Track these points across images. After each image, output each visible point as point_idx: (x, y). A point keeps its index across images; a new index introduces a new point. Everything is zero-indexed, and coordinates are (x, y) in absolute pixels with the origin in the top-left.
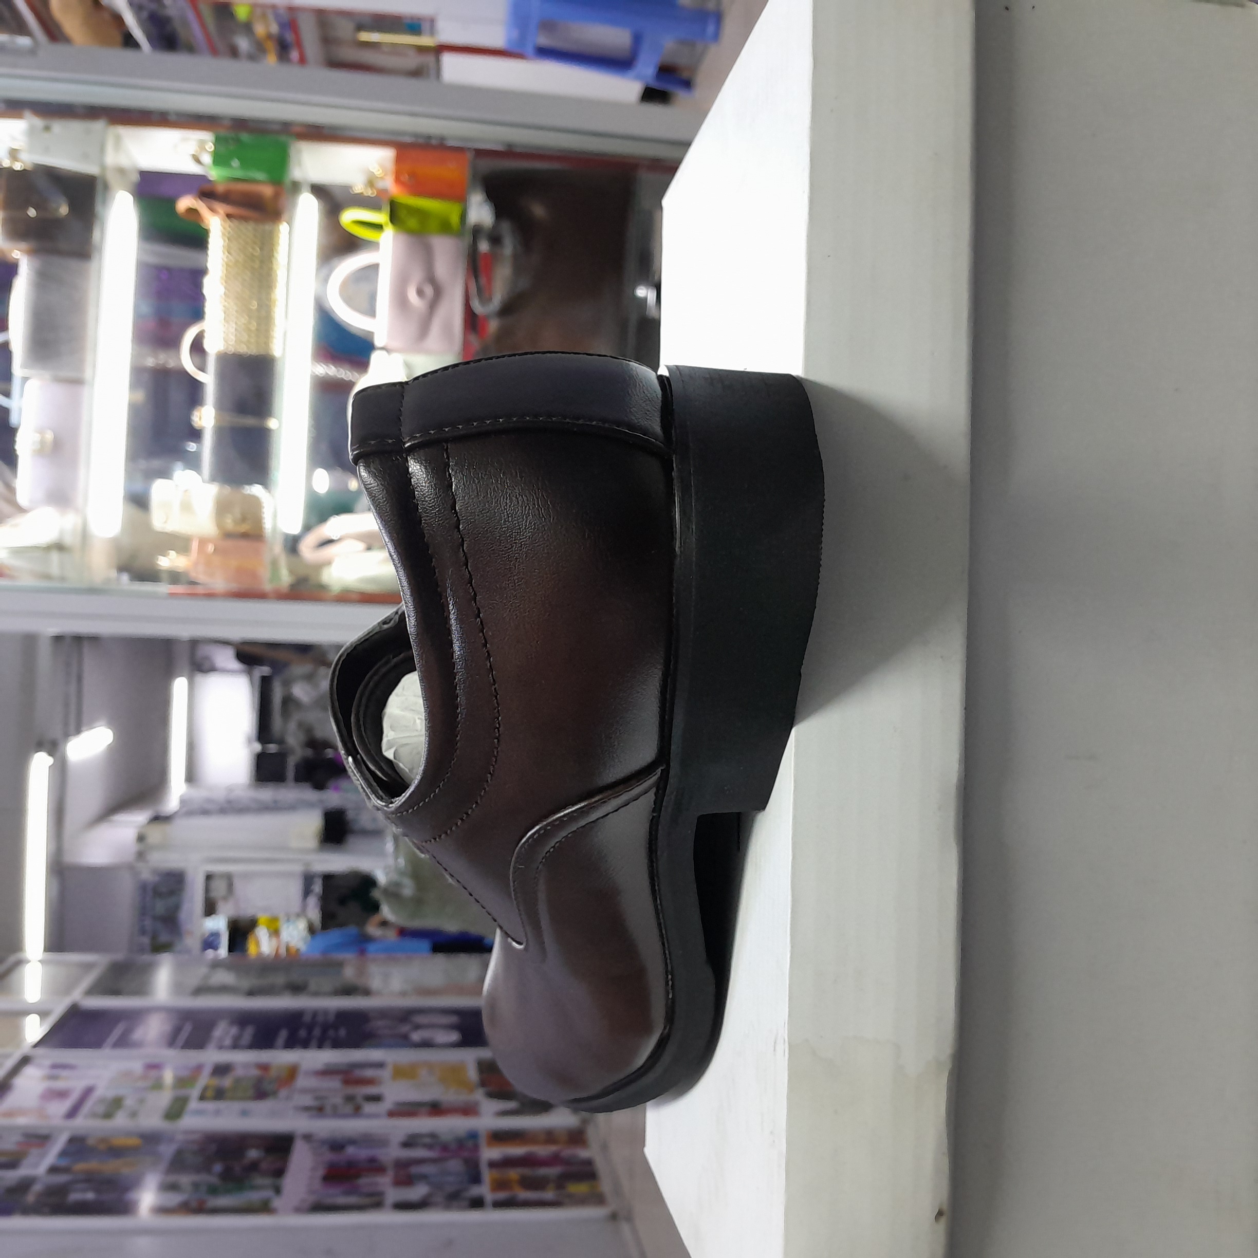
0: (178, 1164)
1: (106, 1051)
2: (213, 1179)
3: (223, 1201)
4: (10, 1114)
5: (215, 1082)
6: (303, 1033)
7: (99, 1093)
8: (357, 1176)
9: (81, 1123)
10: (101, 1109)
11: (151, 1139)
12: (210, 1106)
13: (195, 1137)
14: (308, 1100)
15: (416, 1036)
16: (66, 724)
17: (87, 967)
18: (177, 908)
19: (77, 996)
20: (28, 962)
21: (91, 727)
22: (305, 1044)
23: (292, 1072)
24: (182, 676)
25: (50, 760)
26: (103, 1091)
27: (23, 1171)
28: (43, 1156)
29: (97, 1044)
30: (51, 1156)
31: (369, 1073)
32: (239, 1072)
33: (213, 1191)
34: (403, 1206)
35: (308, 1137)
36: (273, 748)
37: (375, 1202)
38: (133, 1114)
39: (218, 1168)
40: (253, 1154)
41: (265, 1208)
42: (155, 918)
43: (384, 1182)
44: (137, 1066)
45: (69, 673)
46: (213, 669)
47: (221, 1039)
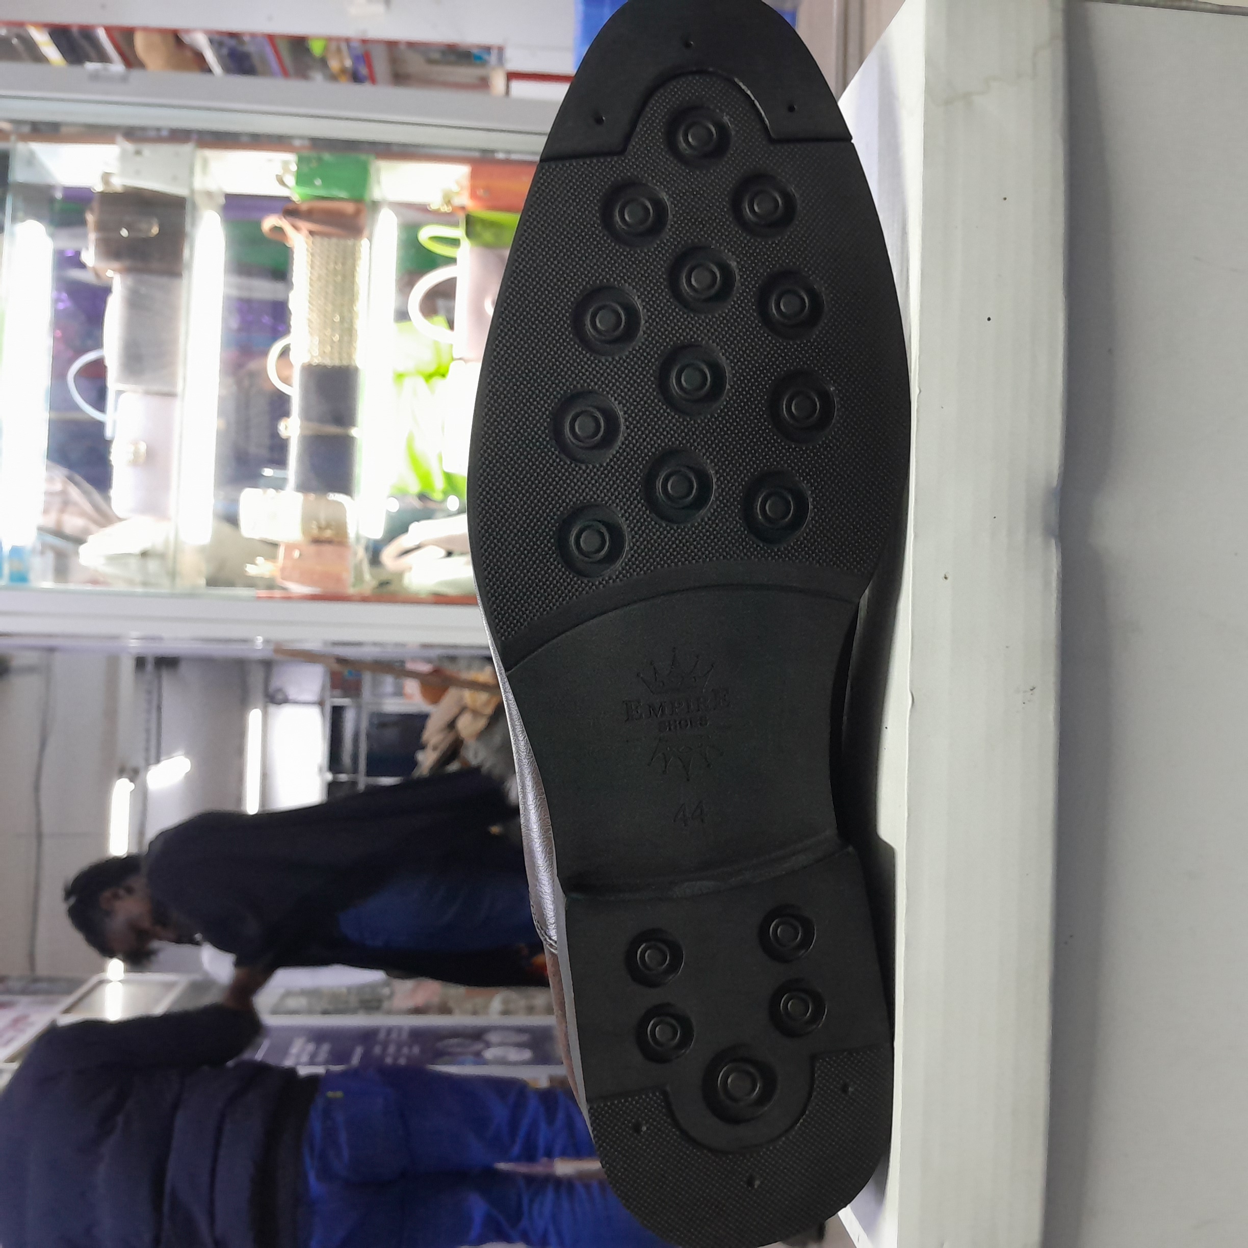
6: (377, 1050)
15: (489, 1054)
16: (147, 750)
17: (169, 986)
20: (109, 981)
21: (169, 755)
24: (256, 708)
25: (132, 786)
36: (343, 777)
45: (149, 702)
46: (285, 701)
47: (298, 1056)
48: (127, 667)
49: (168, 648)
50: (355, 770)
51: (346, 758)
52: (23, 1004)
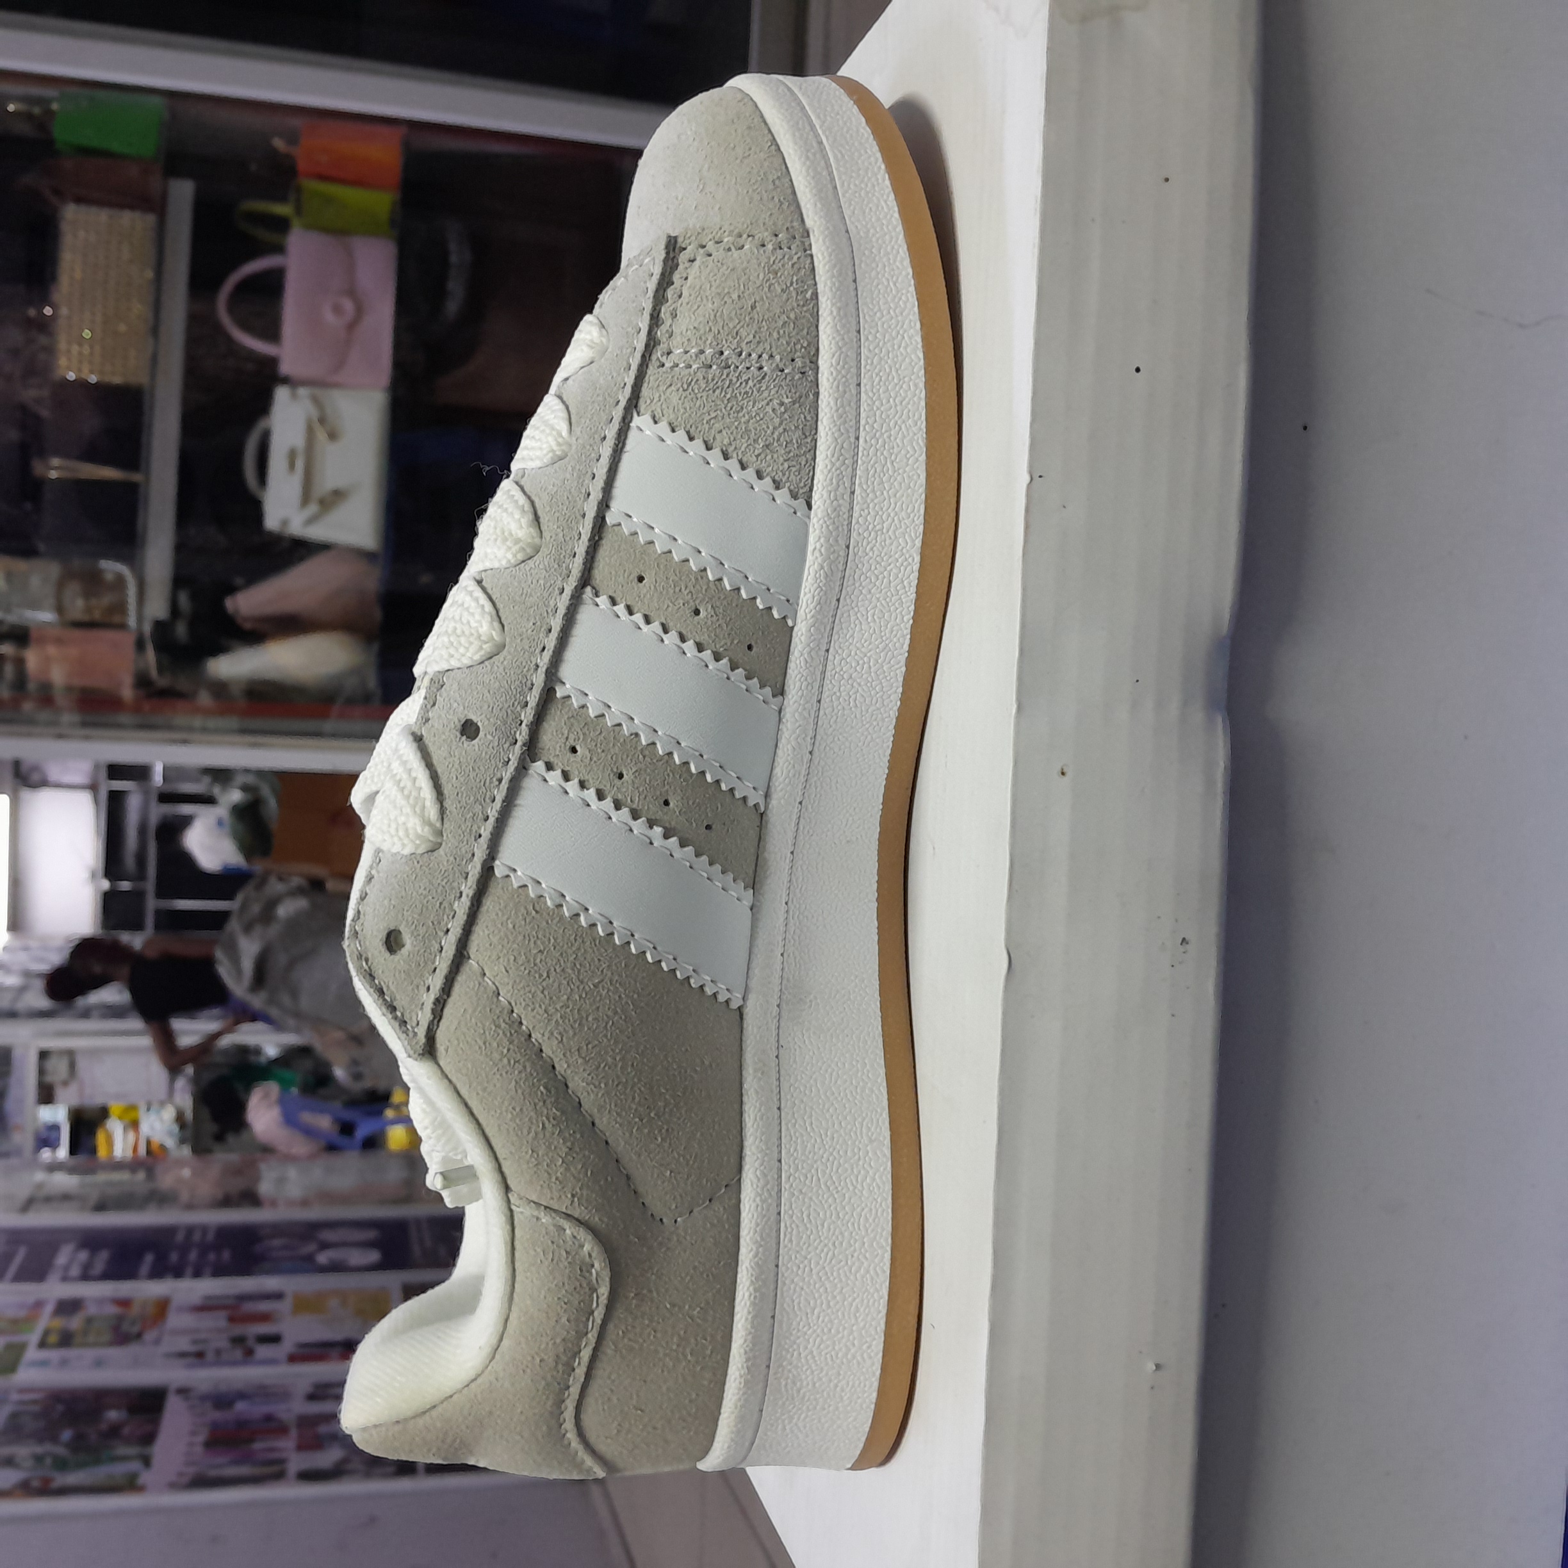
0: (13, 1431)
3: (72, 1478)
5: (59, 1323)
6: (174, 1257)
8: (251, 1440)
12: (54, 1355)
13: (36, 1396)
14: (184, 1344)
15: (322, 1258)
18: (2, 1095)
22: (178, 1273)
23: (162, 1307)
31: (264, 1307)
32: (92, 1310)
33: (62, 1465)
34: (309, 1476)
35: (183, 1391)
36: (125, 885)
37: (274, 1473)
39: (67, 1435)
40: (113, 1415)
41: (130, 1485)
43: (286, 1445)
46: (44, 783)
47: (67, 1268)
50: (141, 875)
51: (129, 864)
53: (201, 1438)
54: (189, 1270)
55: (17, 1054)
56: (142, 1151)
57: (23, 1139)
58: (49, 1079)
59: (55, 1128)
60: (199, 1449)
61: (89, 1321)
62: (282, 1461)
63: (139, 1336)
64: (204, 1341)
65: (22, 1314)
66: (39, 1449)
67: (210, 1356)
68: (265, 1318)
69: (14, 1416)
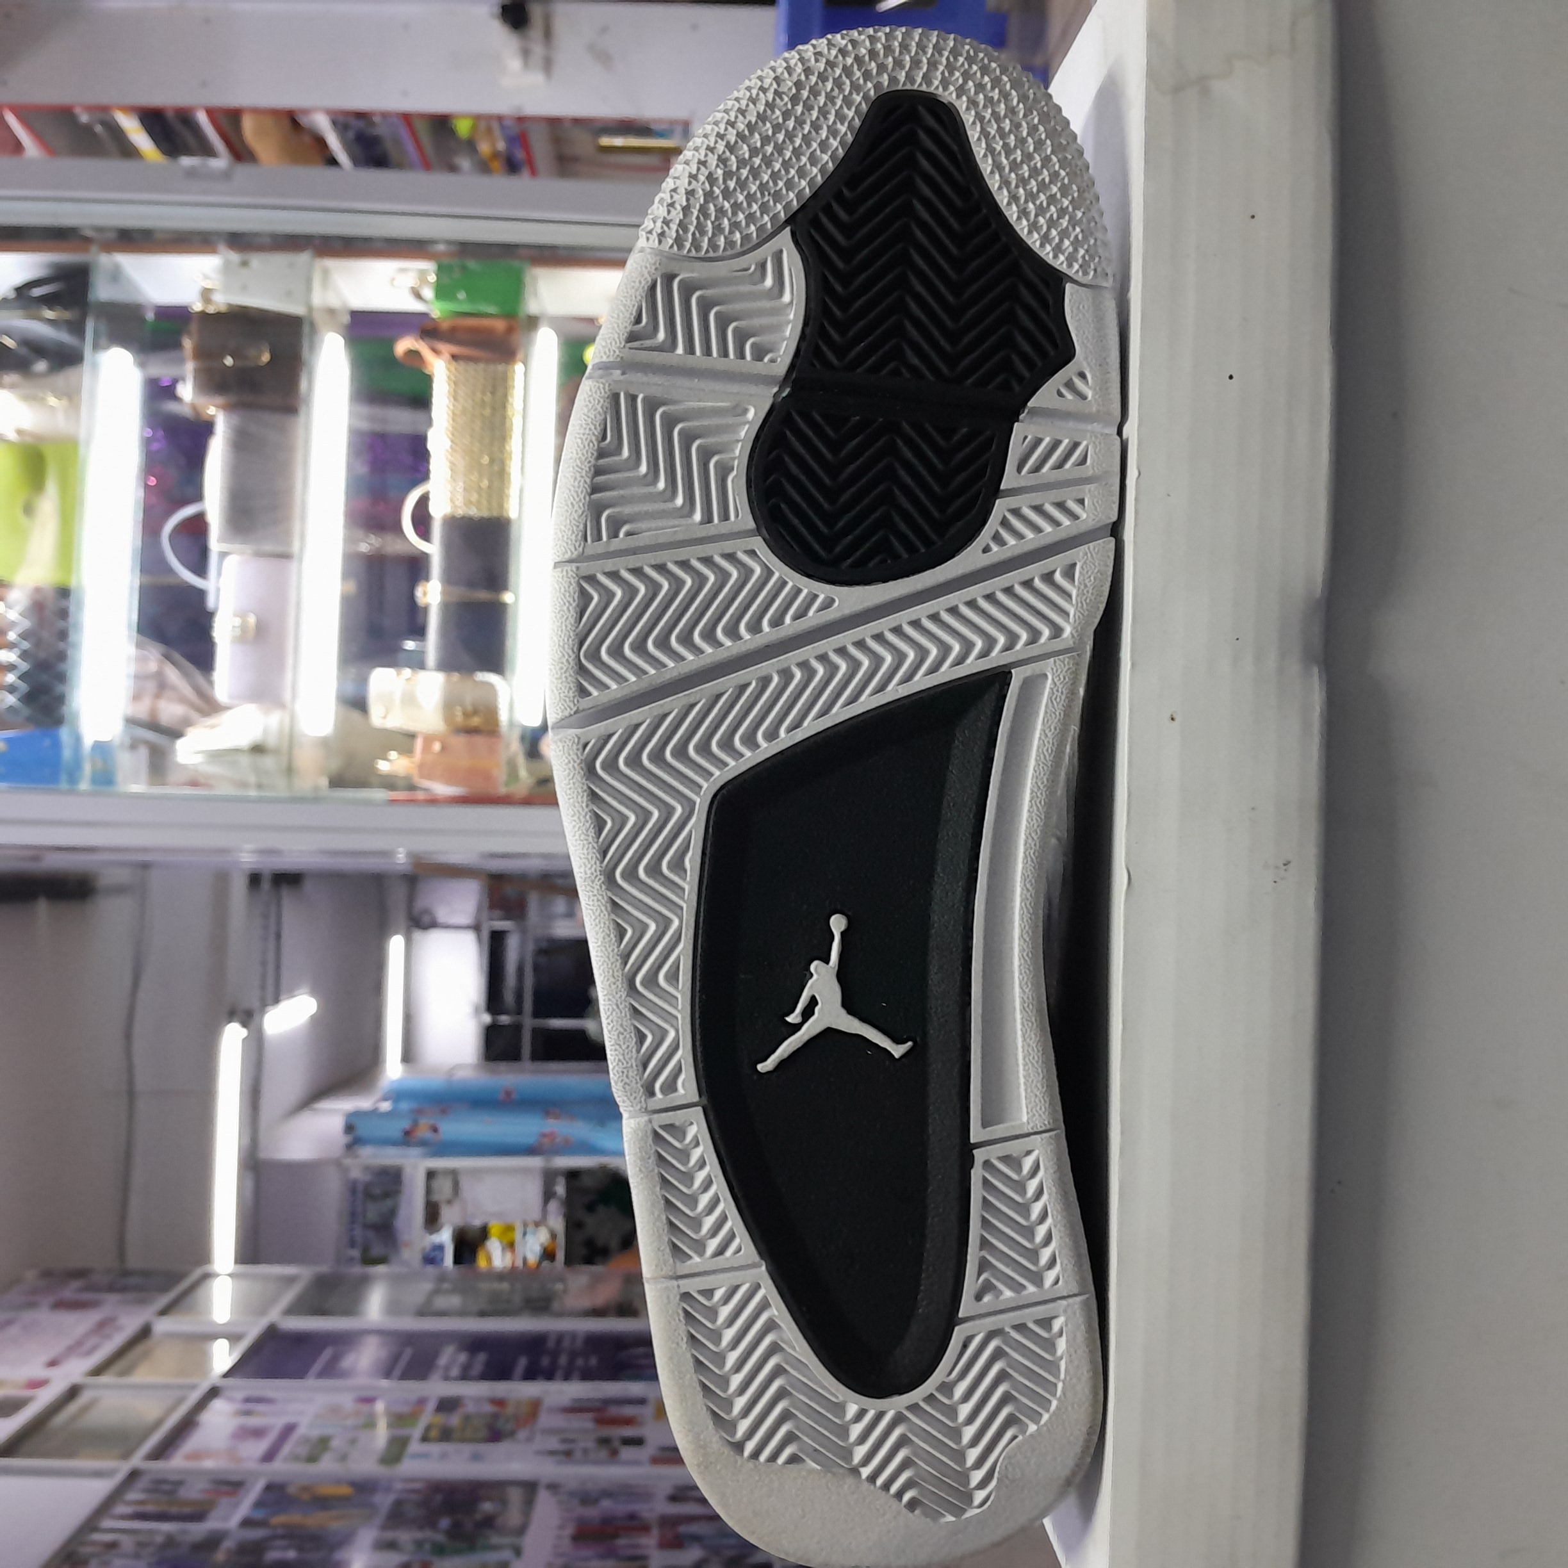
0: (396, 1517)
1: (310, 1382)
2: (440, 1537)
4: (196, 1456)
5: (440, 1419)
6: (545, 1361)
7: (301, 1431)
8: (616, 1536)
9: (281, 1467)
10: (303, 1451)
11: (364, 1488)
12: (435, 1448)
13: (418, 1486)
14: (554, 1443)
16: (263, 987)
17: (288, 1282)
18: (393, 1213)
19: (274, 1315)
20: (218, 1275)
21: (290, 996)
22: (549, 1376)
23: (534, 1408)
24: (396, 933)
25: (244, 1032)
26: (306, 1429)
27: (211, 1524)
28: (236, 1505)
29: (300, 1373)
30: (245, 1507)
31: (628, 1411)
32: (470, 1408)
33: (439, 1550)
35: (553, 1487)
36: (504, 1019)
38: (343, 1458)
39: (445, 1523)
40: (487, 1507)
42: (367, 1226)
43: (649, 1542)
44: (347, 1401)
45: (266, 928)
46: (433, 925)
47: (447, 1368)
48: (239, 887)
49: (287, 863)
50: (519, 1011)
51: (509, 997)
52: (111, 1304)
53: (569, 1531)
54: (559, 1373)
55: (408, 1172)
56: (519, 1263)
57: (411, 1255)
58: (435, 1197)
59: (440, 1248)
60: (566, 1542)
61: (467, 1418)
62: (643, 1558)
63: (511, 1434)
64: (572, 1441)
65: (405, 1409)
66: (419, 1535)
67: (578, 1454)
68: (629, 1421)
69: (398, 1504)
